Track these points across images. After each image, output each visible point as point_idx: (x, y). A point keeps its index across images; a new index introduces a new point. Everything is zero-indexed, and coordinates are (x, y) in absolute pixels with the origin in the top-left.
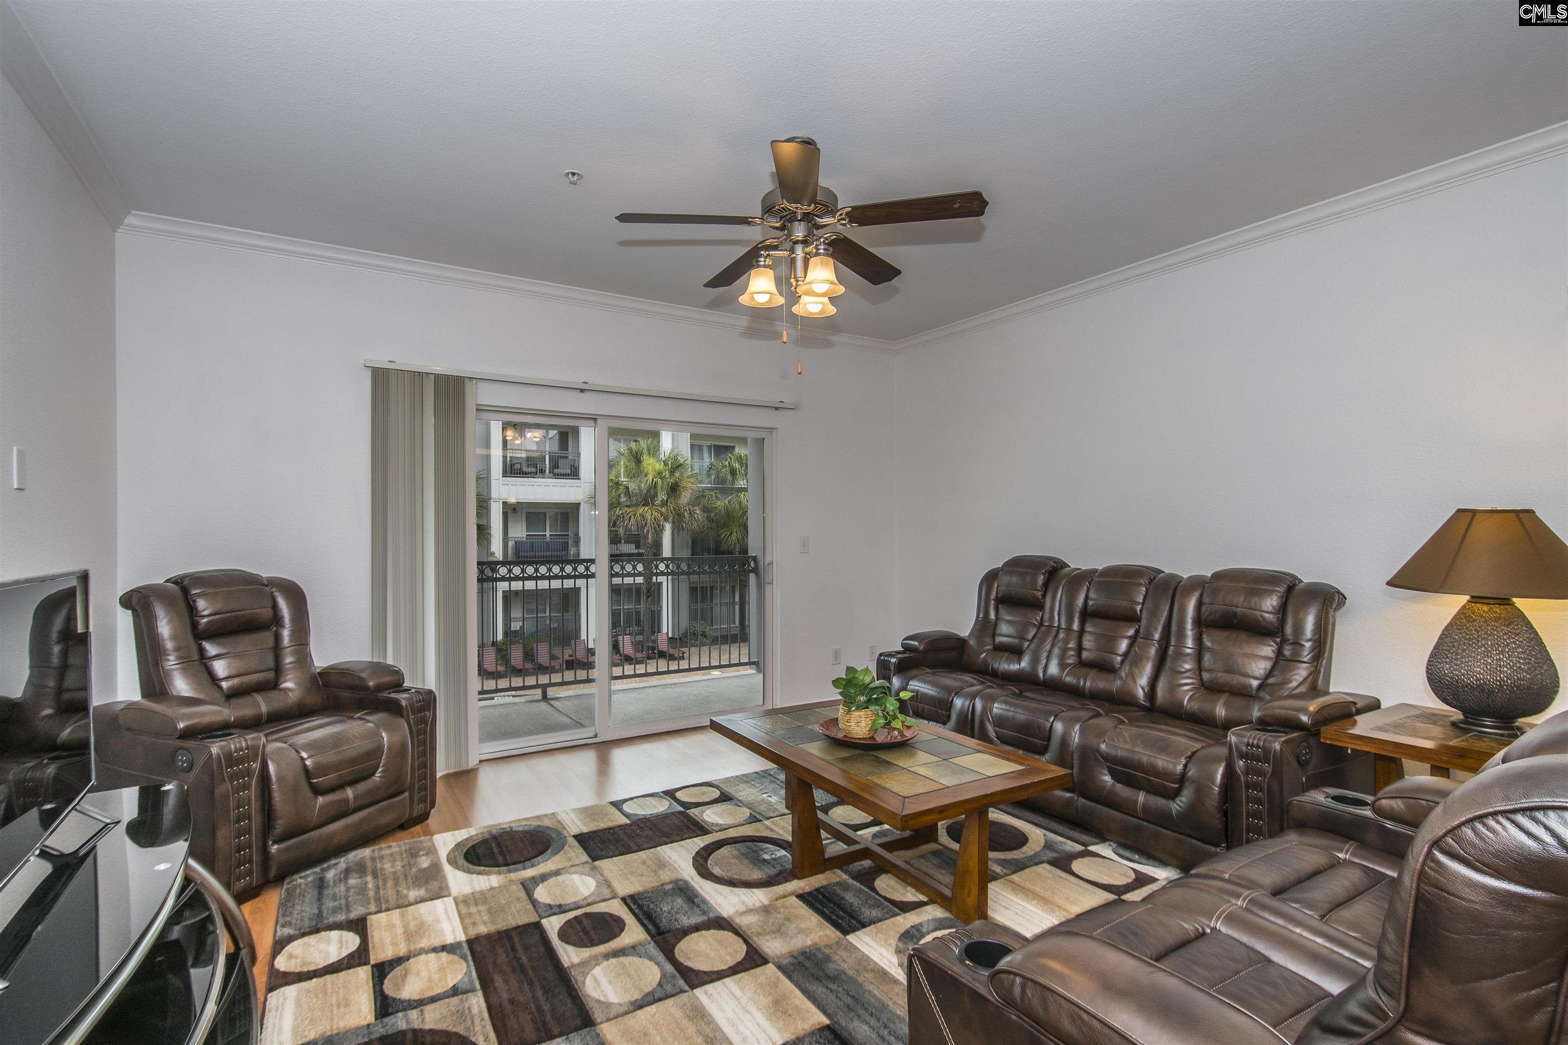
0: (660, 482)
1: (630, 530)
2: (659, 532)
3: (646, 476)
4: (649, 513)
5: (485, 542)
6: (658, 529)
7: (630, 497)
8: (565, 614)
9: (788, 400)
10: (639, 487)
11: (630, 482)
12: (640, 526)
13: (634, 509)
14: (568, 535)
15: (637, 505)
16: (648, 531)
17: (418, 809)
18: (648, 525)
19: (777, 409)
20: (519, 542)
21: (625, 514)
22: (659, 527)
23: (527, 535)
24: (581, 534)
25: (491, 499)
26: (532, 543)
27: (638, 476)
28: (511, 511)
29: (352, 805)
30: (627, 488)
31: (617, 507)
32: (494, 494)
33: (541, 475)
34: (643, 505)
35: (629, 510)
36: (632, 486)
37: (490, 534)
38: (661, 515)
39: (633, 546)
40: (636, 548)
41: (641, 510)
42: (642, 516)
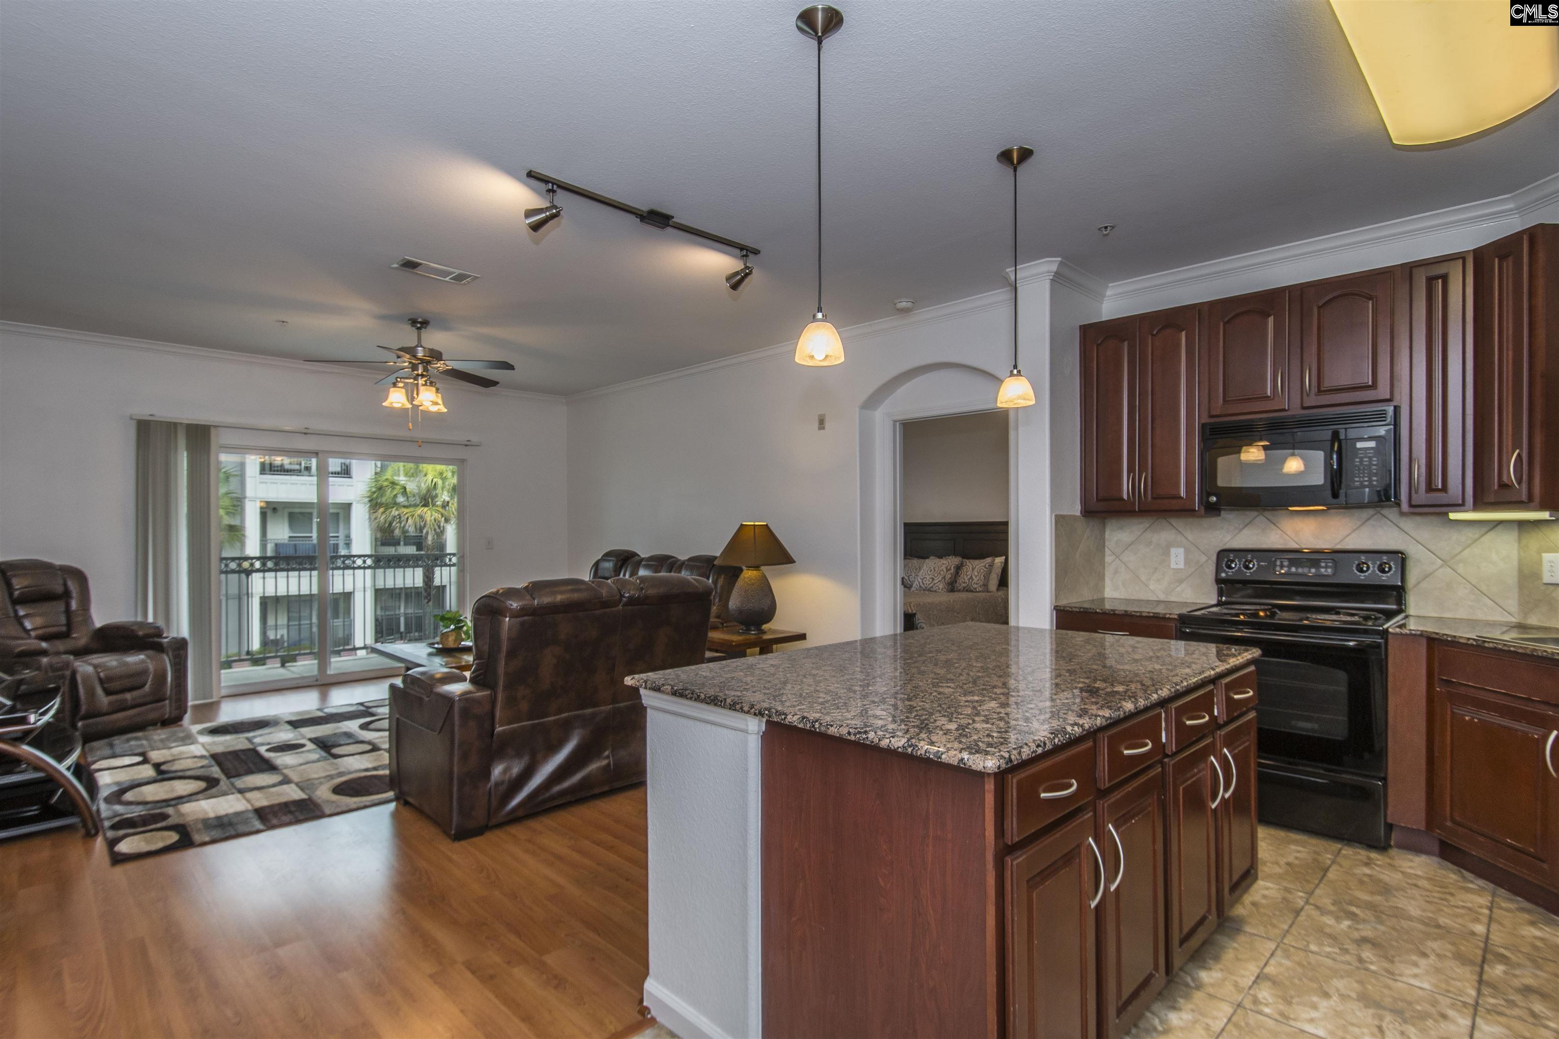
0: (440, 482)
1: (407, 531)
2: (440, 533)
3: (426, 475)
4: (430, 515)
5: (238, 544)
6: (438, 530)
7: (408, 498)
8: (335, 621)
9: (475, 439)
10: (419, 487)
11: (409, 481)
12: (418, 527)
13: (412, 509)
14: (338, 537)
15: (416, 506)
16: (427, 533)
17: (175, 713)
18: (428, 526)
19: (466, 445)
20: (280, 544)
21: (402, 515)
22: (439, 527)
23: (290, 537)
24: (354, 536)
25: (245, 498)
26: (295, 546)
27: (417, 476)
28: (270, 511)
29: (129, 703)
30: (405, 488)
31: (393, 507)
32: (249, 492)
33: (306, 473)
34: (422, 506)
35: (406, 510)
36: (411, 487)
37: (244, 535)
38: (442, 516)
39: (414, 548)
40: (417, 550)
41: (420, 511)
42: (421, 517)
